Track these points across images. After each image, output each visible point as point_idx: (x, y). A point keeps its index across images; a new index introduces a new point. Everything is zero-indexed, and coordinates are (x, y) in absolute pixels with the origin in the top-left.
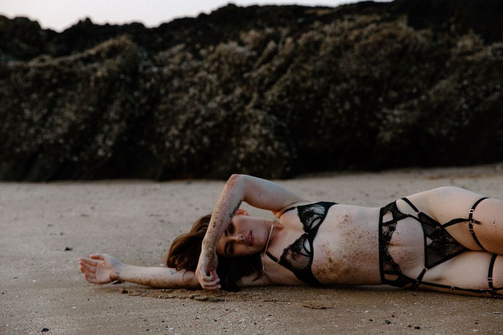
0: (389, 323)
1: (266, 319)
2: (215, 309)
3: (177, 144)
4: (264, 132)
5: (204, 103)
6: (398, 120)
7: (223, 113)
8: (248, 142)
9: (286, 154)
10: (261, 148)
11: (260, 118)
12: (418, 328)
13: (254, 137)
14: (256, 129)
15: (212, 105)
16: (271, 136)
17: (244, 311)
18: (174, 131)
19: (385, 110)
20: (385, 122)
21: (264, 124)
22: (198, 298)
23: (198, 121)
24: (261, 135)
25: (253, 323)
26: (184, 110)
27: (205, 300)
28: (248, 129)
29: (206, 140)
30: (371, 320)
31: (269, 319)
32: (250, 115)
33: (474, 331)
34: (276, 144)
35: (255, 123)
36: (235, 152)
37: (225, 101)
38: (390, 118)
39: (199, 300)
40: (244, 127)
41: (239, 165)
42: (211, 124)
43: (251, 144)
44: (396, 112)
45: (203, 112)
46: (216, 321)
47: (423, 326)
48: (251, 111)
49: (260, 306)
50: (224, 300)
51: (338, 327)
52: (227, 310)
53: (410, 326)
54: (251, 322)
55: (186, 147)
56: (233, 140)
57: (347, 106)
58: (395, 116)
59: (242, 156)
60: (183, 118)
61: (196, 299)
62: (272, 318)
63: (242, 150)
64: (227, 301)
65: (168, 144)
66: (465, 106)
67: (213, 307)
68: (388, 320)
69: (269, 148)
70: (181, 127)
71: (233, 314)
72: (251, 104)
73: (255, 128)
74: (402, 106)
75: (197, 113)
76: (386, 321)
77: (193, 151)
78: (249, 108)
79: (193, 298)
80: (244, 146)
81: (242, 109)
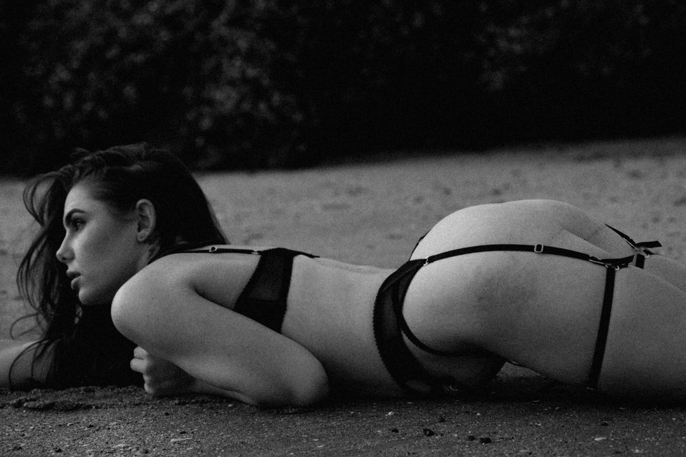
0: (431, 434)
1: (172, 440)
2: (65, 425)
3: (68, 101)
4: (251, 72)
5: (126, 16)
6: (517, 48)
7: (164, 35)
8: (219, 95)
9: (298, 117)
10: (246, 106)
11: (243, 44)
12: (487, 441)
13: (232, 83)
14: (234, 68)
15: (142, 19)
16: (266, 82)
17: (130, 426)
18: (62, 74)
19: (491, 28)
20: (492, 52)
21: (251, 56)
22: (31, 404)
23: (113, 52)
24: (245, 80)
25: (141, 450)
26: (82, 30)
27: (47, 408)
28: (218, 68)
29: (130, 91)
30: (396, 431)
31: (179, 439)
32: (221, 39)
33: (596, 439)
34: (276, 98)
35: (231, 57)
36: (190, 116)
37: (170, 10)
38: (503, 44)
39: (33, 409)
40: (209, 64)
41: (200, 141)
42: (139, 58)
43: (225, 97)
44: (513, 32)
45: (123, 33)
46: (60, 451)
47: (498, 436)
48: (224, 31)
49: (167, 414)
50: (89, 407)
51: (324, 448)
52: (91, 426)
53: (472, 438)
54: (138, 449)
55: (88, 107)
56: (188, 91)
57: (418, 21)
58: (511, 40)
59: (206, 123)
60: (80, 46)
61: (26, 408)
62: (186, 438)
63: (206, 110)
64: (97, 408)
65: (48, 102)
66: (644, 21)
67: (61, 421)
68: (431, 428)
69: (262, 106)
70: (75, 64)
71: (103, 434)
72: (224, 17)
73: (233, 65)
74: (525, 20)
75: (111, 35)
76: (425, 430)
77: (102, 114)
78: (219, 26)
79: (18, 405)
80: (210, 102)
81: (205, 27)
